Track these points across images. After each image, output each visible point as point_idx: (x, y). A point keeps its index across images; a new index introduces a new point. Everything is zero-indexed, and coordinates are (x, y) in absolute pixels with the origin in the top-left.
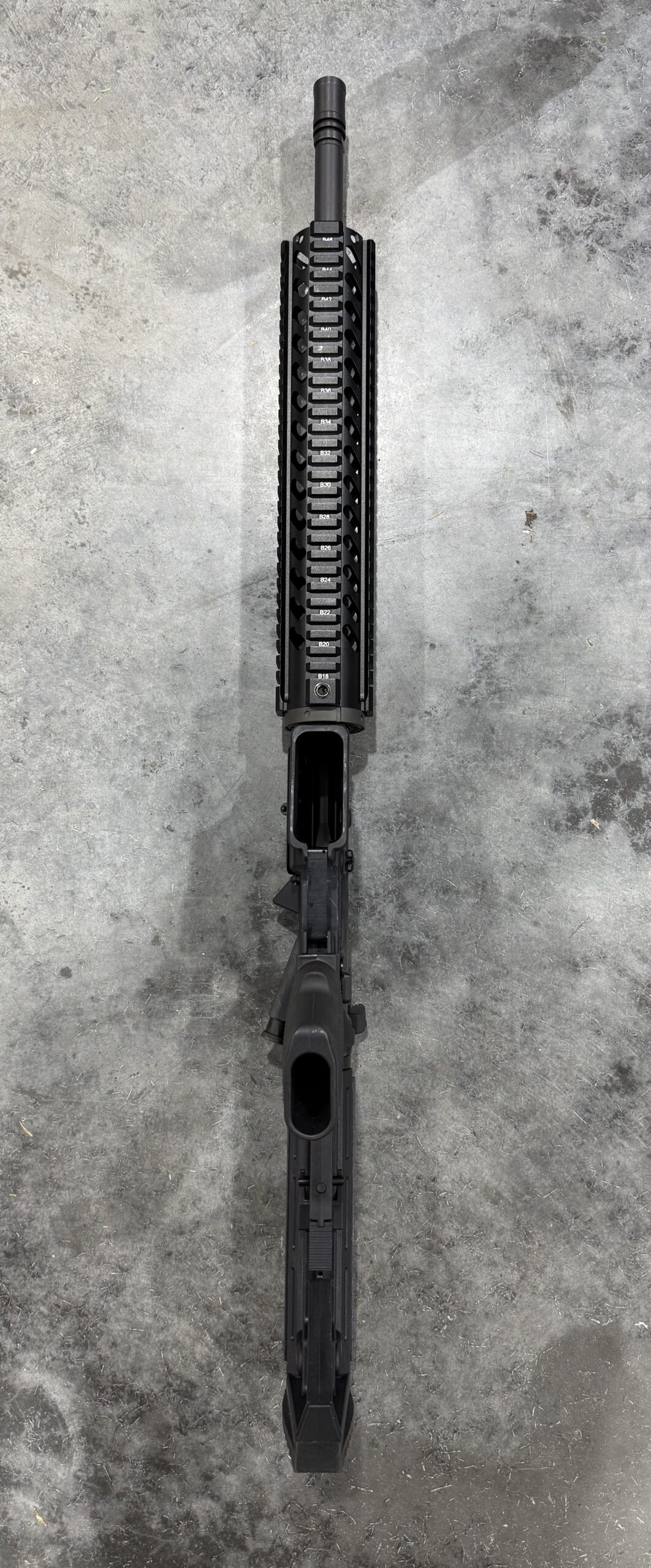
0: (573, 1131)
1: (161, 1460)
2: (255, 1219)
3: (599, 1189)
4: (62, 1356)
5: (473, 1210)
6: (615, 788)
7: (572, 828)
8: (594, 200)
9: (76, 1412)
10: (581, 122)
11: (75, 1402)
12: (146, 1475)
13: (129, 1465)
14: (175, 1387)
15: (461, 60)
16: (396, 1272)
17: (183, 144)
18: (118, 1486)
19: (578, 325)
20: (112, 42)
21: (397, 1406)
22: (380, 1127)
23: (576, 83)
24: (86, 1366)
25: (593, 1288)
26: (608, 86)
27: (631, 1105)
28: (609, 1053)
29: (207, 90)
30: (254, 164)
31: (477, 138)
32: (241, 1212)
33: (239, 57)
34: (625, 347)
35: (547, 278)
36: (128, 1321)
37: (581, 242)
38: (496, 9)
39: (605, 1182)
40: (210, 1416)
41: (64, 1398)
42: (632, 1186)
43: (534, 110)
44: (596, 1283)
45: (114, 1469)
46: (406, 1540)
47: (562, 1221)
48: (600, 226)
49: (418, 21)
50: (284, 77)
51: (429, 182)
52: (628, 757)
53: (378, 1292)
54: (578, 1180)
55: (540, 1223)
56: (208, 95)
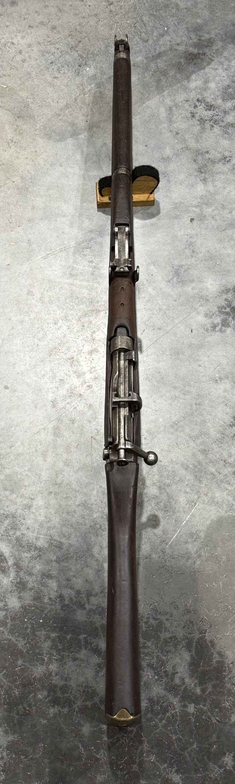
0: (217, 442)
1: (48, 574)
3: (229, 463)
4: (5, 534)
5: (177, 472)
6: (230, 316)
7: (213, 330)
8: (212, 109)
9: (12, 556)
10: (206, 82)
11: (11, 552)
12: (42, 580)
13: (34, 577)
14: (54, 544)
15: (159, 61)
17: (49, 89)
18: (30, 585)
19: (208, 152)
20: (21, 53)
21: (148, 549)
23: (204, 68)
24: (16, 537)
26: (216, 69)
29: (59, 70)
30: (78, 97)
31: (166, 88)
33: (71, 59)
34: (225, 159)
35: (195, 136)
36: (34, 519)
37: (208, 123)
38: (172, 43)
40: (69, 555)
41: (7, 550)
43: (188, 78)
45: (28, 578)
46: (154, 603)
47: (214, 476)
48: (215, 117)
49: (142, 47)
50: (89, 66)
51: (146, 103)
54: (220, 460)
55: (205, 476)
56: (59, 72)
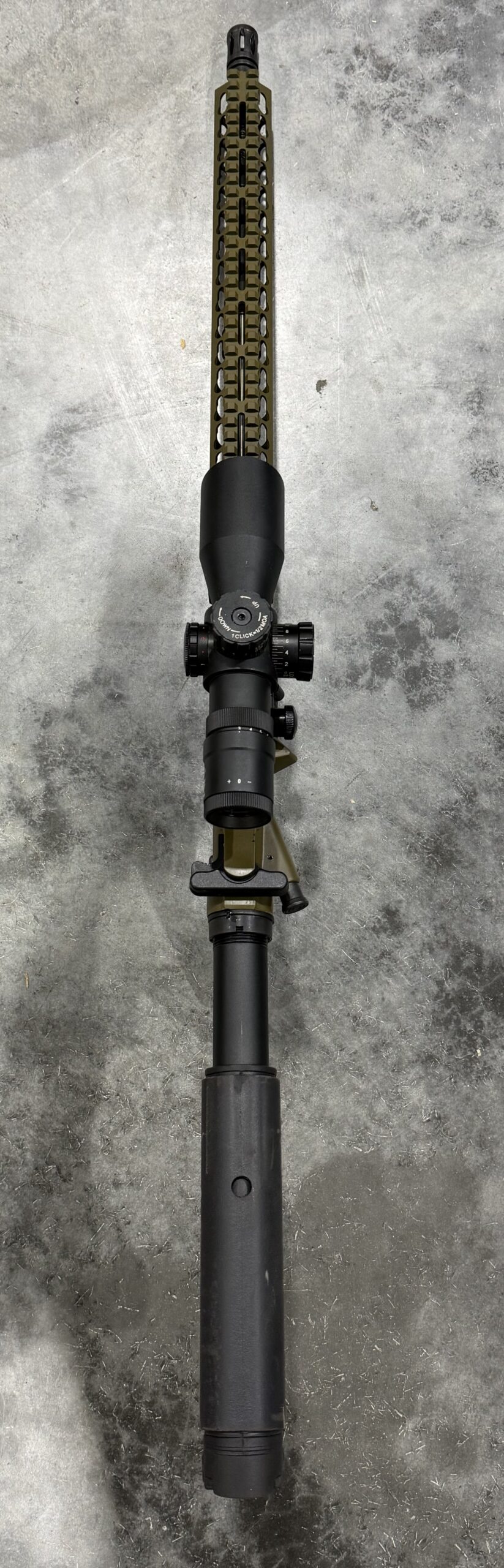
0: (341, 969)
2: (33, 1049)
3: (364, 1023)
6: (394, 647)
7: (351, 685)
8: (391, 76)
16: (168, 1100)
19: (371, 197)
21: (165, 1228)
22: (158, 965)
25: (356, 1117)
27: (397, 945)
28: (378, 897)
32: (20, 1042)
34: (416, 219)
35: (343, 151)
37: (377, 116)
39: (371, 1016)
42: (395, 1021)
44: (359, 1113)
46: (170, 1358)
47: (328, 1053)
48: (397, 101)
52: (407, 617)
53: (150, 1118)
54: (344, 1015)
55: (307, 1055)
